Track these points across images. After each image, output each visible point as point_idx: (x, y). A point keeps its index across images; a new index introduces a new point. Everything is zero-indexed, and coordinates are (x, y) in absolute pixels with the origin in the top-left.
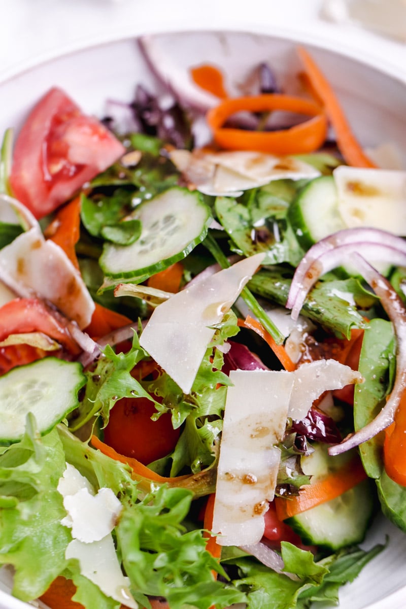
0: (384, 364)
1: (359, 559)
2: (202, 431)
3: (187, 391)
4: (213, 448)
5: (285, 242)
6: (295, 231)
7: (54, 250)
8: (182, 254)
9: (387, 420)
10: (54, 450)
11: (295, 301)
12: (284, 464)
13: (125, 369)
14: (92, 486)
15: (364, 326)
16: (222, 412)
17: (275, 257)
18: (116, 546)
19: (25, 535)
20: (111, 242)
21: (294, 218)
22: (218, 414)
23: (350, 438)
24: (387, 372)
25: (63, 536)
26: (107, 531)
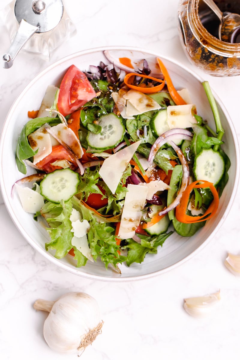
0: (178, 180)
1: (165, 236)
2: (118, 205)
3: (114, 193)
4: (121, 210)
5: (148, 135)
6: (152, 131)
7: (71, 131)
8: (115, 146)
9: (178, 203)
10: (69, 205)
11: (151, 160)
12: (143, 215)
13: (94, 183)
14: (80, 213)
15: (172, 169)
16: (124, 198)
17: (145, 141)
18: (87, 238)
19: (59, 236)
20: (90, 131)
21: (151, 126)
22: (123, 199)
23: (165, 209)
24: (179, 183)
25: (71, 235)
26: (85, 234)
